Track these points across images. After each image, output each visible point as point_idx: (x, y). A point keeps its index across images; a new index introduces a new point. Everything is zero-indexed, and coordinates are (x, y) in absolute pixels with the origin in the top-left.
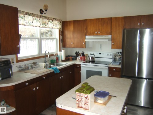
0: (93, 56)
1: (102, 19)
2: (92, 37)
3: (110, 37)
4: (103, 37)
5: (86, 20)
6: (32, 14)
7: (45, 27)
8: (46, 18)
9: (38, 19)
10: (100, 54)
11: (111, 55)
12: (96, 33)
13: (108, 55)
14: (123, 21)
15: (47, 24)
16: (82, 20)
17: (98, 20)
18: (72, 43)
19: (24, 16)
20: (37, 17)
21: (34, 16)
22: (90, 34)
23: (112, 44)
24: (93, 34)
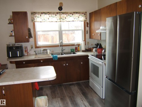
6: (48, 12)
7: (63, 21)
8: (63, 13)
9: (55, 15)
15: (66, 18)
19: (40, 15)
20: (53, 14)
21: (50, 14)
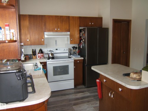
0: (52, 52)
1: (61, 17)
2: (51, 33)
3: (69, 33)
4: (62, 33)
5: (45, 16)
10: (57, 49)
11: (67, 50)
12: (56, 29)
13: (64, 50)
14: (79, 20)
16: (40, 16)
17: (57, 17)
18: (28, 40)
22: (49, 31)
23: (70, 40)
24: (53, 30)
